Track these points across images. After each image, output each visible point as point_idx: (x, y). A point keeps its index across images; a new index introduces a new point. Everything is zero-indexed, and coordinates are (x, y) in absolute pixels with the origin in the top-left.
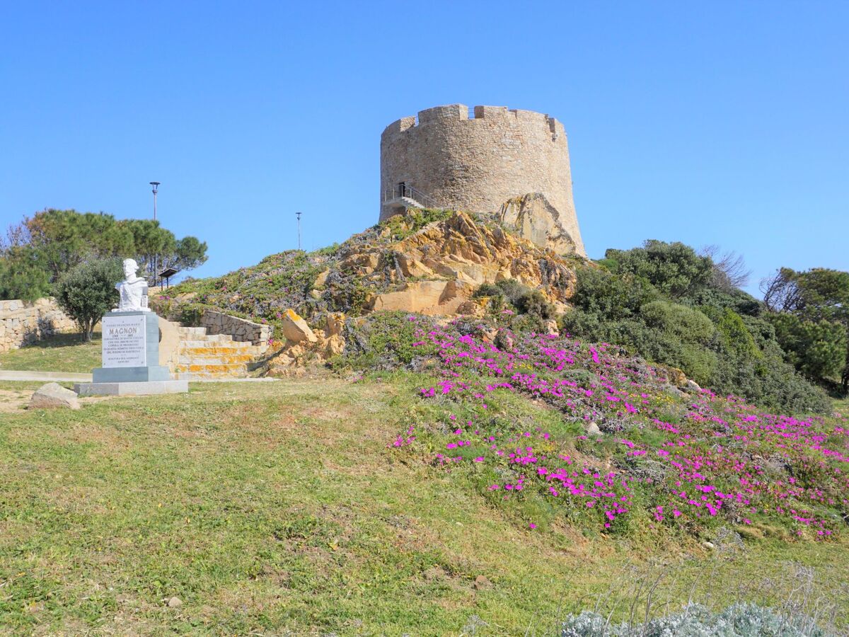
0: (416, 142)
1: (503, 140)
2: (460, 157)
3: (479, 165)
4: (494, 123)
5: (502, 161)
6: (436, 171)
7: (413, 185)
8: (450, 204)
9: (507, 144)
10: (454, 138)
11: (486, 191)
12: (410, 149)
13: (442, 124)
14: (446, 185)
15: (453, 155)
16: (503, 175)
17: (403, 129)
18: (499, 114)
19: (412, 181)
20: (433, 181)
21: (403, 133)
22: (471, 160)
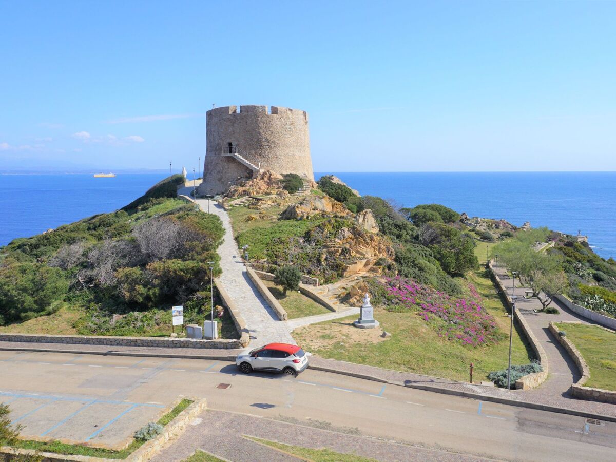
0: (240, 122)
1: (286, 126)
2: (265, 135)
3: (275, 139)
4: (282, 117)
5: (285, 137)
6: (251, 140)
7: (237, 145)
8: (259, 159)
9: (288, 128)
10: (262, 124)
11: (278, 154)
12: (236, 125)
13: (256, 115)
14: (257, 149)
15: (262, 133)
16: (285, 145)
17: (230, 113)
18: (285, 112)
19: (237, 143)
20: (250, 145)
21: (231, 115)
22: (271, 137)
